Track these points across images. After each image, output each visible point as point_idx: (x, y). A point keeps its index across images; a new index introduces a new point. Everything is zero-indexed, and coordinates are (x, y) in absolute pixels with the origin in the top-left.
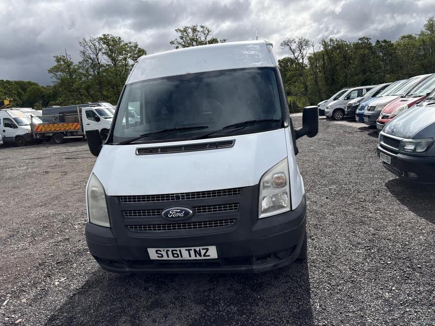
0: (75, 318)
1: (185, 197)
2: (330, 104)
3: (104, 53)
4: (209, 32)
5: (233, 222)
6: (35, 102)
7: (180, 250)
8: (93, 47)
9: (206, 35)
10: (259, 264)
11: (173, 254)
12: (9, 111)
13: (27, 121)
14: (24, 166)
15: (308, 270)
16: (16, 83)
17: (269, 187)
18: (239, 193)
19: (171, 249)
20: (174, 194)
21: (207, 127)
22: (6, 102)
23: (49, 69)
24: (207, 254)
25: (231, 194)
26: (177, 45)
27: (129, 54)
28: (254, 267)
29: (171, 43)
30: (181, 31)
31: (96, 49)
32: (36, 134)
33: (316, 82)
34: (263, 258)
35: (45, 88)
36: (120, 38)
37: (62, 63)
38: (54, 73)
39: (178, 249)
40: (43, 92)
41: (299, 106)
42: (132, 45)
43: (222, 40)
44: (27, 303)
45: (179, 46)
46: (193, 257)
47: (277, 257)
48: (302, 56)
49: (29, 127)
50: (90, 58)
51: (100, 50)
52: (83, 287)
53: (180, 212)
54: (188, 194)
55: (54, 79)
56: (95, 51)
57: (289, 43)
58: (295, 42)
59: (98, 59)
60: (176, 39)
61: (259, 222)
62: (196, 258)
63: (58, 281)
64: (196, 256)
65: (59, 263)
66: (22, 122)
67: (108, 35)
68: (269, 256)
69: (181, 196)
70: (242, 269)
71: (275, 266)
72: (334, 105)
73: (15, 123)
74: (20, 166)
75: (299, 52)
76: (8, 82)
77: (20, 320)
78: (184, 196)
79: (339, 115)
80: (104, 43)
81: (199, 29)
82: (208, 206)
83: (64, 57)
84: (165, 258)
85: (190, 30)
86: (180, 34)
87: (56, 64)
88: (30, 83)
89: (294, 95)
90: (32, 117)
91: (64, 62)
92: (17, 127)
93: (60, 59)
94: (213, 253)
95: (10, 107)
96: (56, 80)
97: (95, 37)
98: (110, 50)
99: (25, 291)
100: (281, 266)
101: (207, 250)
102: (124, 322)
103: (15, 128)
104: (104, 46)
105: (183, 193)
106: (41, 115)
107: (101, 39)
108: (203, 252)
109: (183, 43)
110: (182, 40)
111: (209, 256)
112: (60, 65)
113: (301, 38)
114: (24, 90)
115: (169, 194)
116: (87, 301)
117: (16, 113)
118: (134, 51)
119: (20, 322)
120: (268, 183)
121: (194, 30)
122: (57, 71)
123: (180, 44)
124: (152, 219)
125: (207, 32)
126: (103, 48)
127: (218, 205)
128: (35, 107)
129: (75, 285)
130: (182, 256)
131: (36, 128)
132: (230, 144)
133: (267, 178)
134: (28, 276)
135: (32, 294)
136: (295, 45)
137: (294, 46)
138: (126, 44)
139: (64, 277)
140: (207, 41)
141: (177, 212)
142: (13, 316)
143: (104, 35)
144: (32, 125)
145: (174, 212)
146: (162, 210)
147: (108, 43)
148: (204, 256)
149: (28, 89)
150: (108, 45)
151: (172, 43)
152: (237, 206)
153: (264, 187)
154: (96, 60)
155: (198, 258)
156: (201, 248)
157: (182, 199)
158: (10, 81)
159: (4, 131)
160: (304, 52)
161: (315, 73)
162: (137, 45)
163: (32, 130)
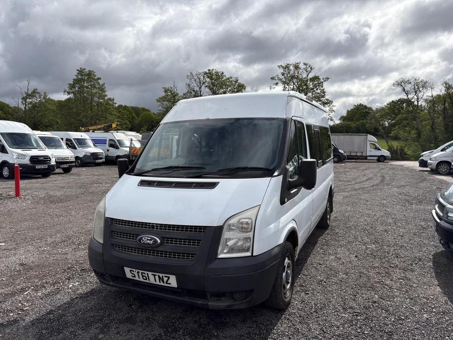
0: (65, 316)
1: (159, 227)
2: (435, 155)
3: (206, 86)
4: (312, 69)
5: (193, 257)
6: (142, 127)
7: (147, 274)
8: (198, 80)
9: (308, 73)
10: (214, 301)
11: (143, 276)
12: (115, 133)
13: (128, 143)
14: (109, 183)
15: (279, 321)
16: (133, 108)
17: (235, 230)
18: (204, 231)
19: (141, 271)
20: (150, 223)
21: (205, 168)
22: (114, 126)
23: (158, 98)
24: (168, 282)
25: (197, 231)
26: (277, 81)
27: (229, 89)
28: (210, 303)
29: (271, 78)
30: (283, 68)
31: (200, 83)
32: (132, 156)
33: (432, 128)
34: (219, 295)
35: (156, 115)
36: (222, 73)
37: (170, 93)
38: (161, 102)
39: (146, 272)
40: (153, 118)
41: (408, 153)
42: (233, 79)
43: (325, 78)
44: (40, 297)
45: (279, 82)
46: (158, 283)
47: (233, 298)
48: (417, 99)
49: (128, 149)
50: (194, 91)
51: (204, 83)
52: (86, 294)
53: (150, 240)
54: (161, 225)
55: (160, 108)
56: (199, 84)
57: (403, 83)
58: (410, 83)
59: (200, 92)
60: (277, 75)
61: (217, 261)
62: (159, 284)
63: (73, 285)
64: (160, 282)
65: (83, 270)
66: (123, 144)
67: (213, 70)
68: (224, 295)
69: (156, 226)
70: (199, 302)
71: (229, 306)
72: (439, 156)
73: (118, 144)
74: (106, 183)
75: (414, 94)
76: (125, 107)
77: (28, 308)
78: (157, 226)
79: (443, 168)
80: (208, 77)
81: (302, 66)
82: (175, 239)
83: (172, 88)
84: (137, 278)
85: (292, 68)
86: (282, 70)
87: (164, 94)
88: (143, 109)
89: (402, 141)
90: (132, 140)
91: (170, 92)
92: (119, 148)
93: (168, 90)
94: (173, 282)
95: (117, 130)
96: (162, 109)
97: (201, 71)
98: (212, 83)
99: (44, 287)
100: (234, 308)
101: (169, 278)
102: (97, 328)
103: (117, 149)
104: (208, 80)
105: (157, 224)
106: (140, 139)
107: (206, 73)
108: (165, 279)
109: (284, 80)
110: (283, 77)
111: (170, 284)
112: (168, 95)
113: (417, 79)
114: (138, 115)
115: (147, 223)
116: (82, 305)
117: (119, 136)
118: (235, 85)
119: (27, 310)
120: (233, 226)
121: (297, 67)
122: (164, 101)
123: (280, 80)
124: (130, 242)
125: (309, 69)
126: (206, 81)
127: (184, 239)
128: (141, 131)
129: (83, 290)
130: (149, 280)
131: (133, 150)
132: (212, 185)
133: (232, 221)
134: (54, 275)
135: (49, 290)
136: (410, 86)
137: (408, 87)
138: (228, 79)
139: (78, 282)
140: (309, 78)
141: (148, 240)
142: (25, 304)
143: (209, 70)
144: (131, 148)
145: (147, 239)
146: (139, 235)
147: (211, 77)
148: (167, 283)
149: (141, 115)
150: (211, 79)
151: (273, 78)
152: (199, 243)
153: (230, 229)
154: (199, 92)
155: (162, 284)
156: (164, 275)
157: (156, 229)
158: (128, 106)
159: (108, 150)
160: (420, 95)
161: (433, 119)
162: (237, 80)
163: (130, 152)
